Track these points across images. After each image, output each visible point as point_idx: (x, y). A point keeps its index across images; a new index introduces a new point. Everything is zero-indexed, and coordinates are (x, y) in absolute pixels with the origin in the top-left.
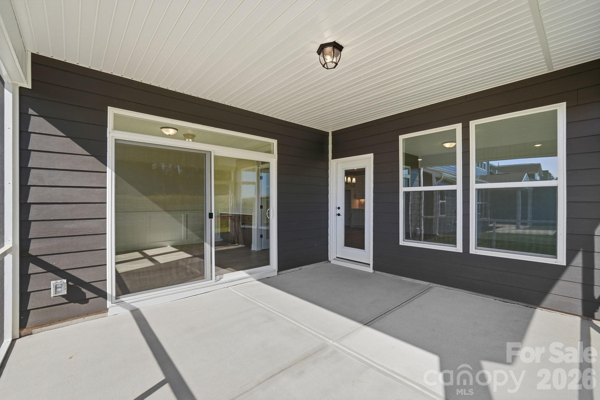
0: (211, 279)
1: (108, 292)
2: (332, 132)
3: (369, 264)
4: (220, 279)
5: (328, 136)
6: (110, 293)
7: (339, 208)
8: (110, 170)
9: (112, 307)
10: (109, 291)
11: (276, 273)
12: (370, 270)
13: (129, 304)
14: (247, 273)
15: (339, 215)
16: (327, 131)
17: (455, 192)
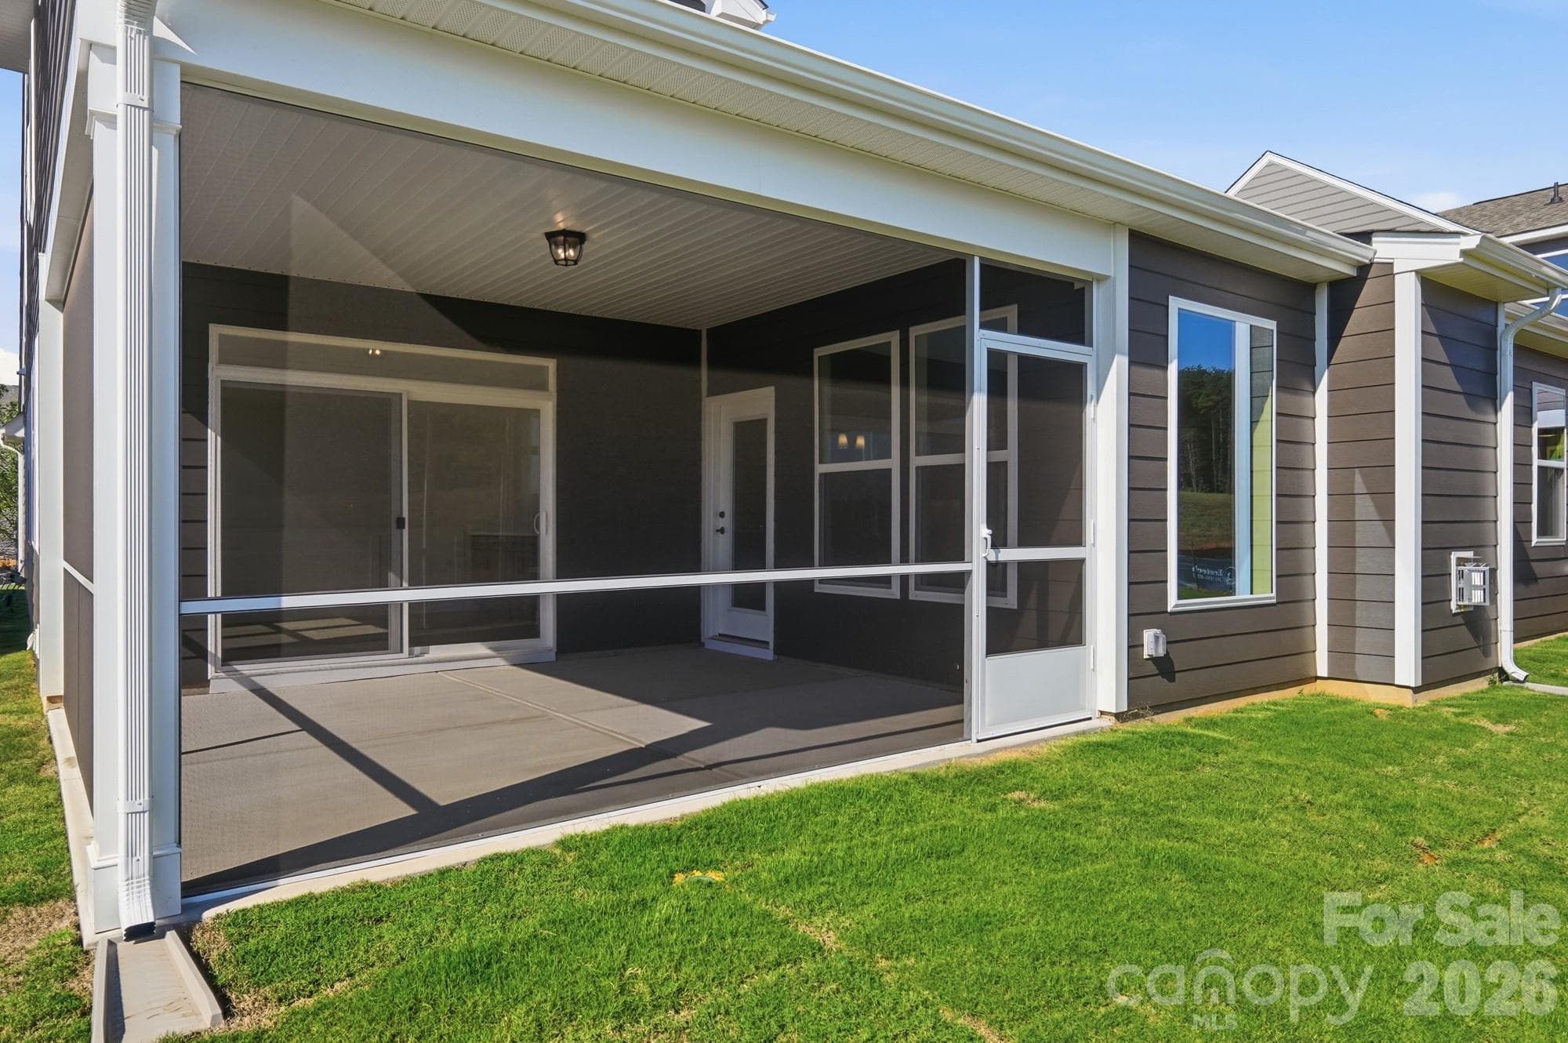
0: (402, 652)
1: (209, 649)
2: (708, 330)
3: (768, 643)
4: (422, 654)
5: (701, 339)
6: (213, 652)
7: (722, 515)
8: (214, 434)
9: (217, 678)
10: (211, 648)
11: (552, 657)
12: (768, 654)
13: (248, 677)
14: (490, 648)
15: (722, 531)
16: (698, 328)
17: (887, 473)
